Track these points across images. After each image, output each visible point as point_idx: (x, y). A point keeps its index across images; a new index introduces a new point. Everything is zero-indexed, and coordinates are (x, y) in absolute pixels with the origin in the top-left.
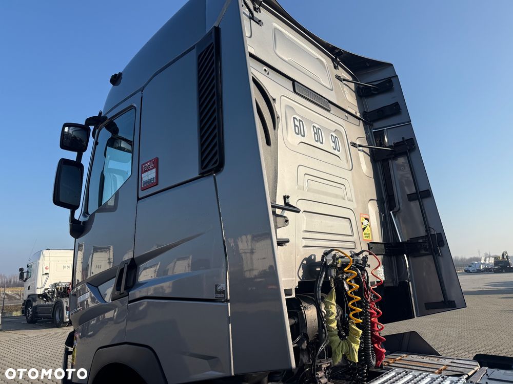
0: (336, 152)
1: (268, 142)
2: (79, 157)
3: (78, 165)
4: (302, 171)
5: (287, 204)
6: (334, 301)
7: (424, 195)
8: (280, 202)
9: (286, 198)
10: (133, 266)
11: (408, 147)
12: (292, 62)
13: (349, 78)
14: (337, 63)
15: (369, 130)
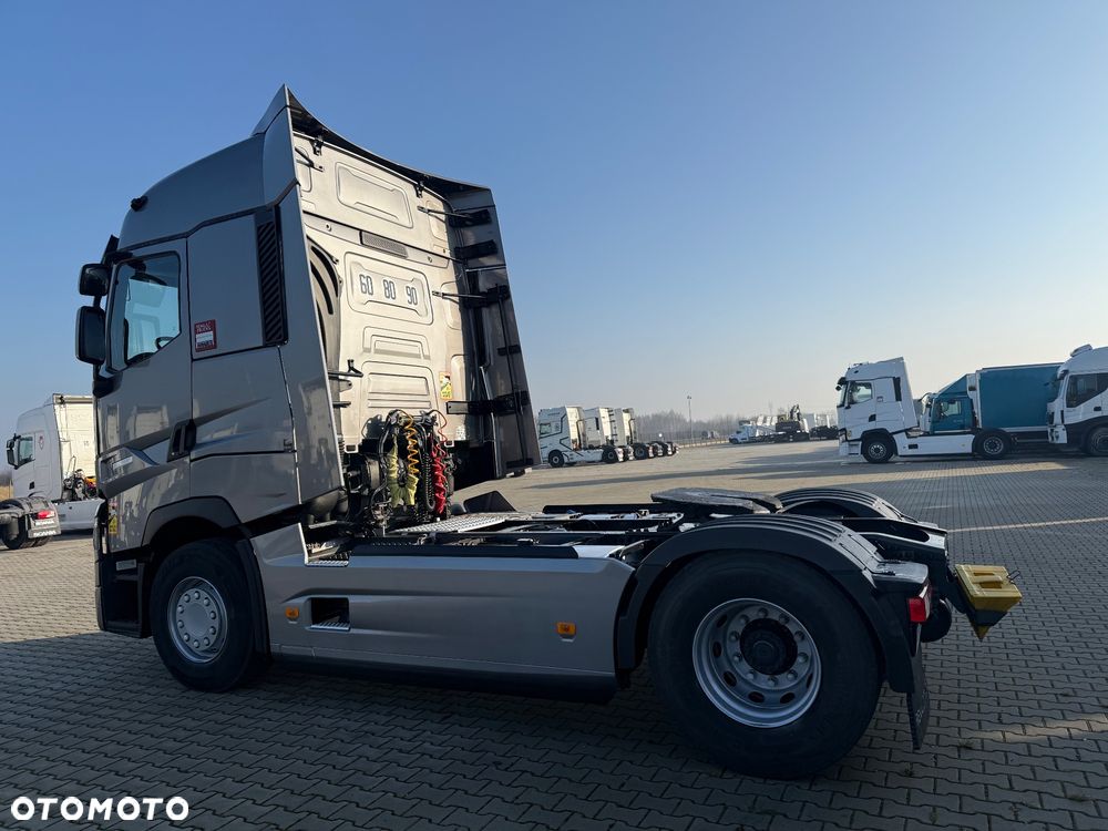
0: (412, 306)
2: (97, 302)
3: (96, 311)
4: (369, 332)
5: (351, 368)
6: (395, 455)
7: (512, 350)
8: (343, 368)
9: (350, 362)
10: (192, 427)
11: (501, 294)
12: (359, 207)
13: (438, 204)
14: (419, 189)
15: (462, 270)
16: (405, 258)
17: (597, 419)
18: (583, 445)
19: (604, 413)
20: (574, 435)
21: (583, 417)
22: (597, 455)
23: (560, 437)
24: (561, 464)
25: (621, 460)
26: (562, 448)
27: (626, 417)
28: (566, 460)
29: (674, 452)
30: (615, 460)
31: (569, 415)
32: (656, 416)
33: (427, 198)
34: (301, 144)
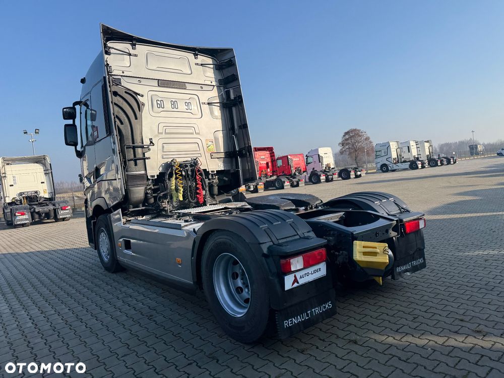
0: (189, 111)
1: (136, 118)
2: (74, 122)
3: (74, 125)
4: (162, 125)
5: (151, 142)
6: (173, 179)
7: (244, 126)
8: (146, 142)
9: (150, 140)
10: (97, 170)
12: (158, 69)
13: (209, 60)
14: (196, 55)
15: (223, 90)
16: (185, 89)
17: (408, 147)
18: (399, 160)
19: (412, 143)
20: (394, 155)
21: (400, 146)
22: (407, 165)
23: (387, 157)
24: (387, 171)
25: (420, 168)
26: (387, 163)
27: (427, 145)
28: (390, 168)
29: (455, 162)
30: (417, 168)
31: (391, 146)
32: (461, 142)
33: (202, 59)
34: (125, 46)
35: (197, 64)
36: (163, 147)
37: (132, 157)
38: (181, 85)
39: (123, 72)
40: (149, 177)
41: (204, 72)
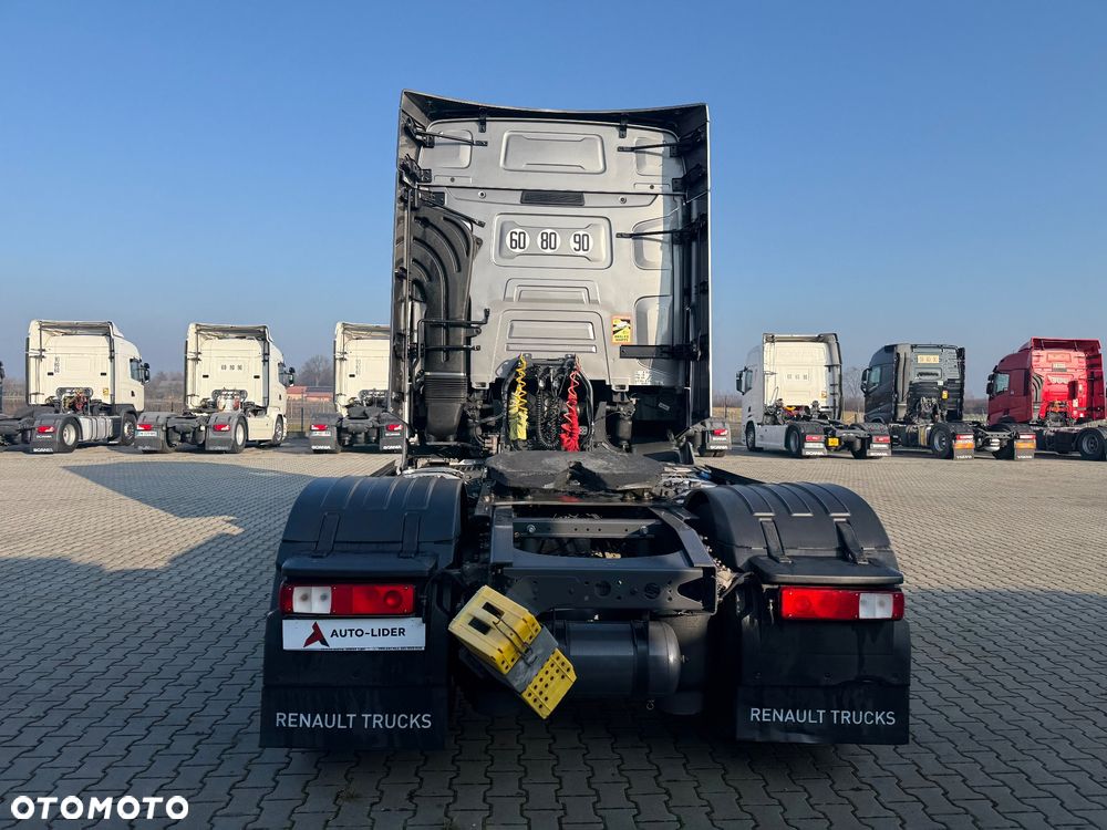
0: (580, 253)
1: (460, 270)
12: (529, 167)
13: (656, 137)
14: (623, 129)
15: (679, 204)
16: (582, 206)
33: (635, 136)
34: (465, 128)
35: (621, 149)
36: (512, 327)
37: (443, 343)
38: (574, 199)
39: (452, 180)
40: (474, 386)
41: (639, 164)
